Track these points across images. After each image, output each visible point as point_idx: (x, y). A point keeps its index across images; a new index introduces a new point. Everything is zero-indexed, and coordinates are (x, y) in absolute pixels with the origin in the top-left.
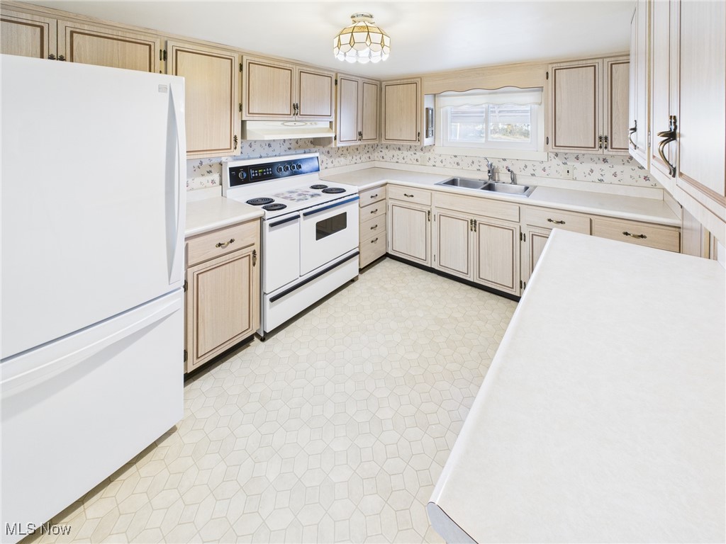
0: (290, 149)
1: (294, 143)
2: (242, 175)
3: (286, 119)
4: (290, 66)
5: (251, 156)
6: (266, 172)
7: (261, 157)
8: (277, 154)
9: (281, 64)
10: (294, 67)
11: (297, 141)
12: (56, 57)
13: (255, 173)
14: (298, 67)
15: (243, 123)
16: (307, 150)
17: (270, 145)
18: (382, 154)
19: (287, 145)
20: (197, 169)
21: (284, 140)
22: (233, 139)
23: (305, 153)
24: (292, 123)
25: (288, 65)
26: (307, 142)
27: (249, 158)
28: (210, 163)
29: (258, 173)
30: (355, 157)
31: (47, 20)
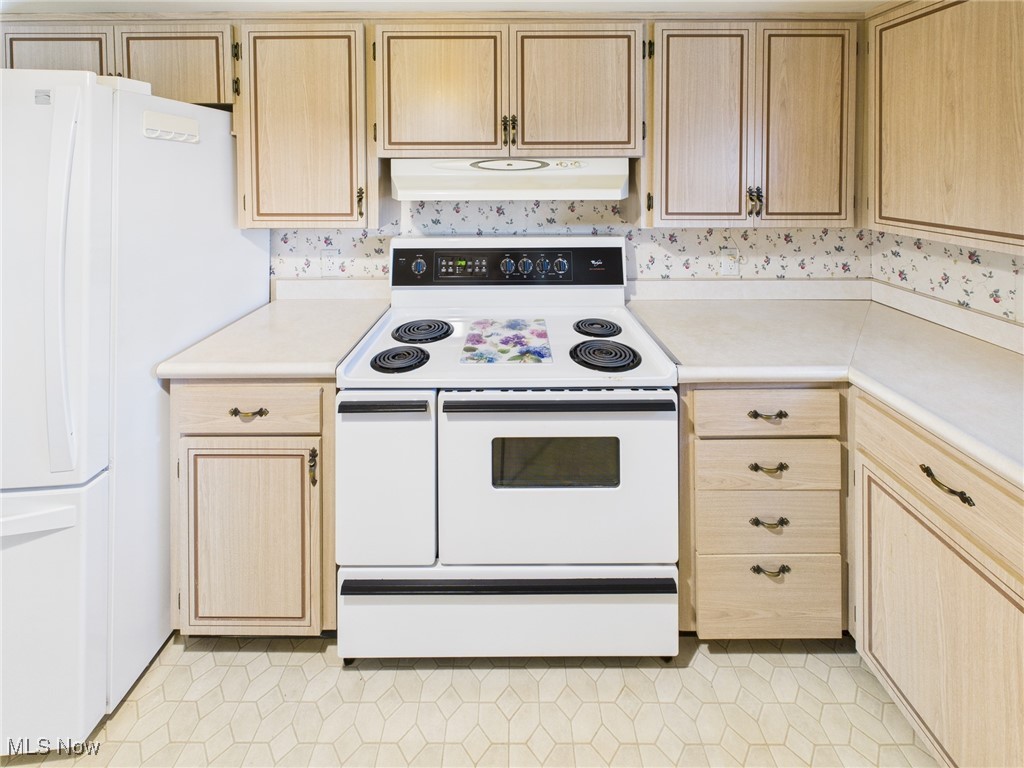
0: (551, 221)
1: (563, 211)
2: (420, 266)
3: (483, 154)
4: (493, 27)
5: (458, 231)
6: (473, 267)
7: (480, 234)
8: (520, 231)
9: (467, 27)
10: (504, 28)
11: (572, 206)
12: (113, 73)
13: (447, 267)
14: (514, 27)
15: (385, 164)
16: (601, 228)
17: (500, 211)
18: (899, 264)
19: (543, 213)
20: (359, 244)
21: (537, 203)
22: (355, 194)
23: (595, 233)
24: (503, 164)
25: (486, 27)
26: (601, 209)
27: (454, 234)
28: (381, 236)
29: (454, 267)
30: (776, 261)
31: (104, 29)
